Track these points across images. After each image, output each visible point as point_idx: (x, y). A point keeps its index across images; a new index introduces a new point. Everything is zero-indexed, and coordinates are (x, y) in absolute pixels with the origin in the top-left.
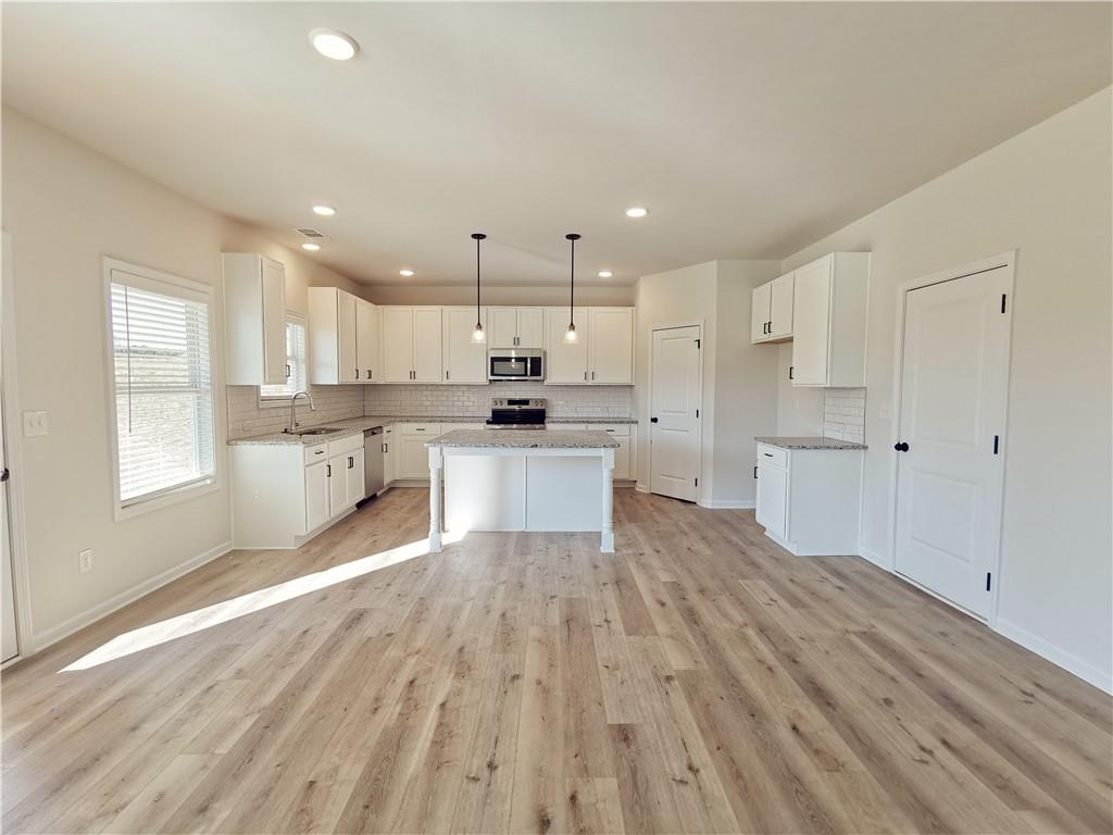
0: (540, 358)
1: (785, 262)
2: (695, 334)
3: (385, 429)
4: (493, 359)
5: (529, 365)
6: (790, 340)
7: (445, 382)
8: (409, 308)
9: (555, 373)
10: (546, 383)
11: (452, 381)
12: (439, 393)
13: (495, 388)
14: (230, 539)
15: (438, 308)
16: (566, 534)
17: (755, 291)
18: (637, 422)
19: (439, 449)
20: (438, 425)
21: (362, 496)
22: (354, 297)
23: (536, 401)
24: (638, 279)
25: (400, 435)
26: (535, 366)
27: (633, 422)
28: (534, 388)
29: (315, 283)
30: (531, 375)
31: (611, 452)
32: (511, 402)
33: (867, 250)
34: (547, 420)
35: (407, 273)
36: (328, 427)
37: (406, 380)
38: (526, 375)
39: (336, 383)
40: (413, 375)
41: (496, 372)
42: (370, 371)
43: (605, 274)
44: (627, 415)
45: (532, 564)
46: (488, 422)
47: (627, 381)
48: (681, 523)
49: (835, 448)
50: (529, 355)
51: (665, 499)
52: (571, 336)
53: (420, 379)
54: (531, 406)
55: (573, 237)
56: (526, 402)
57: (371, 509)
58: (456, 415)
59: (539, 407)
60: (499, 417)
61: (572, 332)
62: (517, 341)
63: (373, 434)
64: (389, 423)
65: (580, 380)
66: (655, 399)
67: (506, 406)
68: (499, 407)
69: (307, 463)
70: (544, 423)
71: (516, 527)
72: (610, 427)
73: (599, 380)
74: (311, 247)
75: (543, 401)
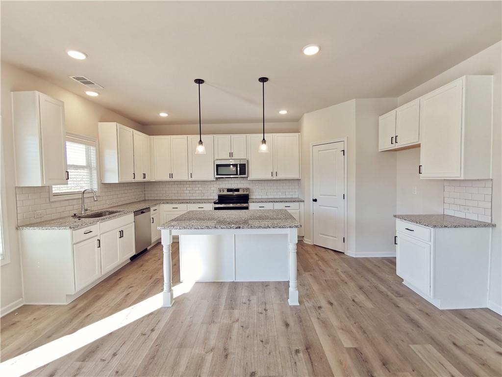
0: (245, 164)
1: (399, 99)
2: (341, 146)
3: (152, 209)
4: (218, 166)
5: (239, 169)
6: (419, 146)
7: (190, 179)
8: (169, 137)
9: (254, 173)
10: (248, 178)
11: (194, 178)
12: (188, 186)
13: (220, 183)
14: (22, 297)
15: (185, 136)
16: (263, 283)
17: (381, 118)
18: (304, 201)
19: (168, 231)
20: (185, 205)
21: (133, 253)
22: (131, 130)
23: (244, 190)
24: (303, 114)
25: (164, 212)
26: (242, 169)
27: (301, 201)
28: (242, 182)
29: (103, 120)
30: (240, 174)
31: (295, 231)
32: (229, 190)
33: (489, 73)
34: (250, 200)
35: (163, 115)
36: (111, 210)
37: (167, 178)
38: (237, 174)
39: (117, 182)
40: (171, 176)
41: (219, 173)
42: (144, 174)
43: (283, 112)
44: (297, 196)
45: (237, 320)
46: (215, 203)
47: (296, 176)
48: (339, 271)
49: (470, 226)
50: (238, 162)
51: (324, 250)
52: (264, 148)
53: (175, 178)
54: (241, 192)
55: (263, 80)
56: (237, 190)
57: (139, 262)
58: (197, 198)
59: (245, 193)
60: (222, 199)
61: (264, 145)
62: (231, 154)
63: (143, 213)
64: (155, 205)
65: (269, 177)
66: (315, 187)
67: (226, 193)
68: (222, 193)
69: (74, 242)
70: (248, 203)
71: (228, 278)
72: (287, 204)
73: (280, 176)
74: (92, 94)
75: (247, 189)
